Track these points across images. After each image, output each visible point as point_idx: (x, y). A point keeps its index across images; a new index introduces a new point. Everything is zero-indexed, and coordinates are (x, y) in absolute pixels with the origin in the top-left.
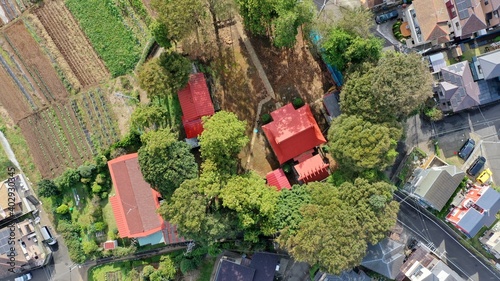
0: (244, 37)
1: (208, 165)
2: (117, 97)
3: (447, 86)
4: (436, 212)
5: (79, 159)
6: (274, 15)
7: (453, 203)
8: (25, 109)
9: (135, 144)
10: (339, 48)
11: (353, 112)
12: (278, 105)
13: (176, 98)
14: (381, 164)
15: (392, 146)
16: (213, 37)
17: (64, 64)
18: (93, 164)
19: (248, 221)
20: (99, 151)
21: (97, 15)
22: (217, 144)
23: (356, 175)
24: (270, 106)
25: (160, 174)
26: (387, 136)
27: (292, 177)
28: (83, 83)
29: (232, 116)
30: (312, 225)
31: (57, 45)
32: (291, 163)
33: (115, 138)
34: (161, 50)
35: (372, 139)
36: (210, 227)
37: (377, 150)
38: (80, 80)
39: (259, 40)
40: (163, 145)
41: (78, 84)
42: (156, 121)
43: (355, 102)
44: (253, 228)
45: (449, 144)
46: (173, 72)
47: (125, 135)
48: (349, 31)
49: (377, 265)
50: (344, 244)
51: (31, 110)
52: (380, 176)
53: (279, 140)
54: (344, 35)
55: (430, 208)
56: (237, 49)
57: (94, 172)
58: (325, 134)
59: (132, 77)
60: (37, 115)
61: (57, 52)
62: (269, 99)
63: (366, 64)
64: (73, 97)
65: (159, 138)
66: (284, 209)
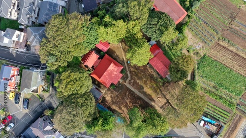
0: (153, 104)
1: (140, 35)
2: (199, 46)
3: (49, 128)
4: (25, 68)
5: (202, 7)
6: (144, 121)
7: (19, 76)
8: (240, 18)
9: (179, 28)
10: (106, 121)
11: (85, 94)
12: (121, 81)
13: (171, 59)
14: (59, 77)
15: (59, 86)
16: (168, 97)
17: (232, 48)
18: (194, 9)
19: (107, 19)
20: (194, 16)
21: (228, 80)
22: (140, 47)
23: (68, 66)
24: (125, 78)
25: (160, 18)
26: (63, 91)
27: (98, 51)
28: (219, 44)
29: (140, 64)
30: (77, 33)
31: (240, 56)
32: (101, 58)
33: (190, 27)
34: (189, 78)
35: (69, 86)
36: (123, 6)
37: (64, 82)
38: (220, 45)
39: (145, 106)
40: (165, 33)
41: (221, 43)
42: (174, 44)
43: (86, 99)
44: (103, 17)
45: (35, 102)
46: (178, 71)
47: (186, 30)
48: (105, 130)
49: (38, 30)
50: (57, 31)
51: (237, 19)
52: (57, 71)
53: (112, 64)
54: (107, 127)
55: (28, 69)
56: (154, 96)
57: (191, 5)
58: (92, 78)
59: (196, 59)
60: (233, 18)
61: (238, 53)
62: (127, 81)
63: (90, 119)
64: (220, 34)
65: (169, 36)
66: (93, 33)
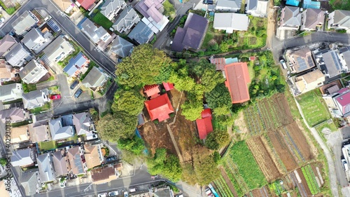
0: (179, 155)
1: (200, 98)
2: (243, 131)
5: (265, 101)
6: (165, 163)
7: (87, 69)
8: (290, 128)
9: (235, 108)
10: (136, 145)
11: (133, 116)
12: (166, 121)
13: (214, 128)
14: (122, 92)
15: (117, 100)
16: (194, 156)
17: (268, 148)
18: (257, 99)
19: (183, 71)
20: (255, 105)
21: (250, 171)
22: (195, 107)
23: (133, 88)
24: (170, 121)
25: (222, 95)
26: (119, 105)
27: (162, 87)
28: (260, 138)
29: (187, 118)
30: (155, 68)
31: (271, 158)
32: (161, 93)
33: (246, 111)
34: (220, 151)
35: (126, 104)
36: (200, 69)
37: (124, 99)
38: (261, 140)
39: (172, 152)
40: (219, 108)
41: (262, 138)
42: (224, 118)
43: (132, 121)
44: (181, 67)
45: (86, 96)
46: (213, 140)
47: (241, 113)
48: (132, 152)
49: (125, 44)
50: (141, 58)
51: (286, 127)
52: (122, 86)
53: (166, 106)
54: (134, 151)
55: (98, 67)
56: (183, 149)
57: (257, 95)
58: (145, 106)
59: (235, 140)
60: (284, 125)
61: (271, 155)
62: (170, 124)
63: (125, 137)
64: (265, 131)
65: (220, 111)
66: (167, 74)
